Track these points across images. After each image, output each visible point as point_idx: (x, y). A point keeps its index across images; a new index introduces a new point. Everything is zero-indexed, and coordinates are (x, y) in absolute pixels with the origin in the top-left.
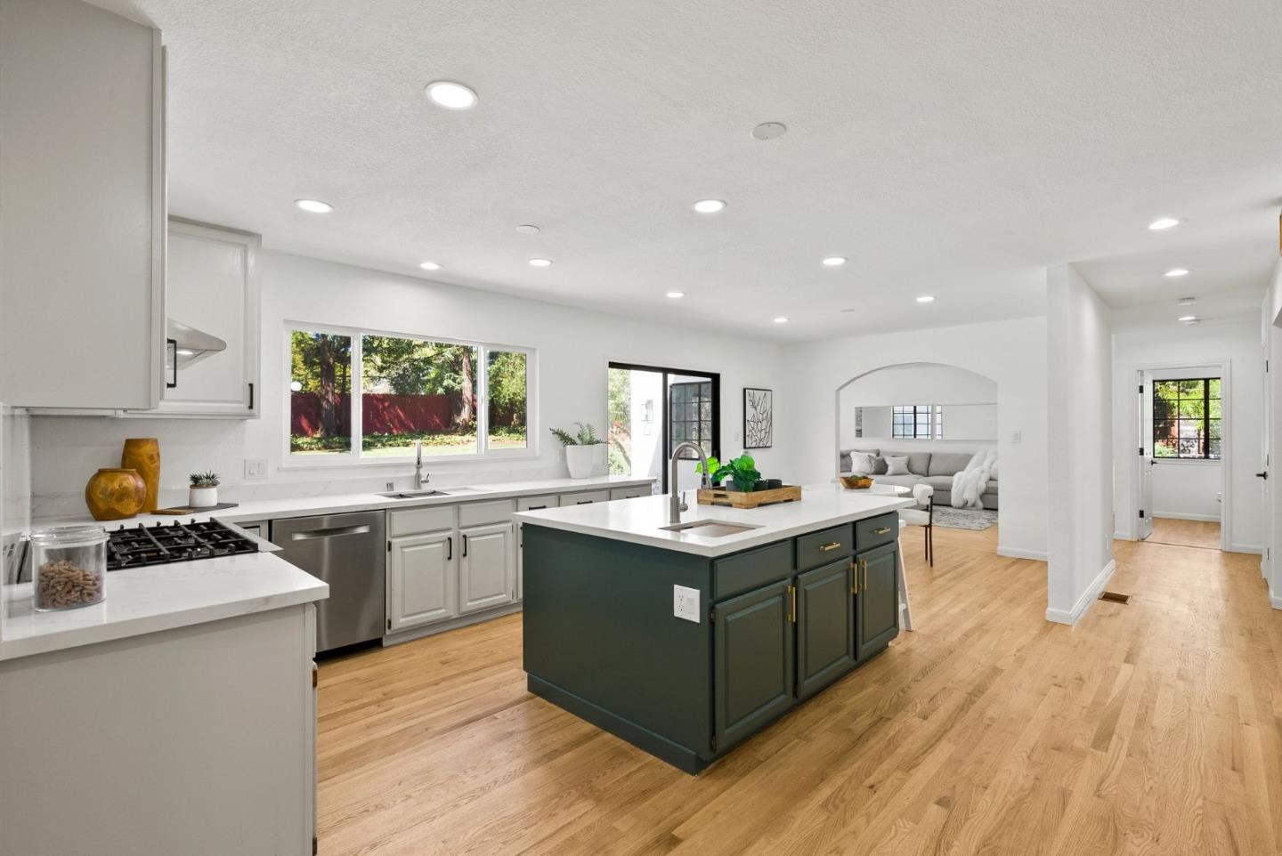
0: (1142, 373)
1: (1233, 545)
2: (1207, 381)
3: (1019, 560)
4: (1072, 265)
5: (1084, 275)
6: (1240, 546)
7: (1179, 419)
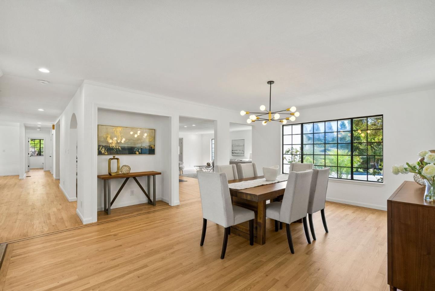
0: (29, 138)
1: (46, 170)
5: (24, 124)
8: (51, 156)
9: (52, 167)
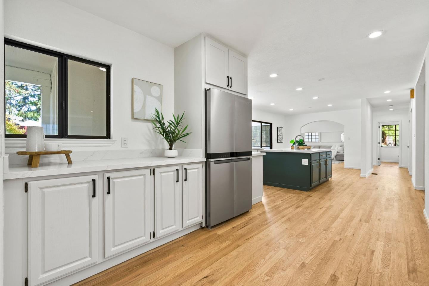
0: (379, 123)
1: (402, 166)
2: (396, 126)
3: (349, 169)
4: (367, 99)
5: (369, 101)
6: (403, 166)
7: (388, 136)
8: (409, 147)
9: (410, 164)
